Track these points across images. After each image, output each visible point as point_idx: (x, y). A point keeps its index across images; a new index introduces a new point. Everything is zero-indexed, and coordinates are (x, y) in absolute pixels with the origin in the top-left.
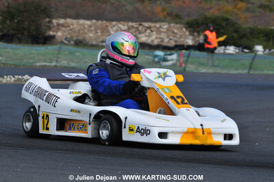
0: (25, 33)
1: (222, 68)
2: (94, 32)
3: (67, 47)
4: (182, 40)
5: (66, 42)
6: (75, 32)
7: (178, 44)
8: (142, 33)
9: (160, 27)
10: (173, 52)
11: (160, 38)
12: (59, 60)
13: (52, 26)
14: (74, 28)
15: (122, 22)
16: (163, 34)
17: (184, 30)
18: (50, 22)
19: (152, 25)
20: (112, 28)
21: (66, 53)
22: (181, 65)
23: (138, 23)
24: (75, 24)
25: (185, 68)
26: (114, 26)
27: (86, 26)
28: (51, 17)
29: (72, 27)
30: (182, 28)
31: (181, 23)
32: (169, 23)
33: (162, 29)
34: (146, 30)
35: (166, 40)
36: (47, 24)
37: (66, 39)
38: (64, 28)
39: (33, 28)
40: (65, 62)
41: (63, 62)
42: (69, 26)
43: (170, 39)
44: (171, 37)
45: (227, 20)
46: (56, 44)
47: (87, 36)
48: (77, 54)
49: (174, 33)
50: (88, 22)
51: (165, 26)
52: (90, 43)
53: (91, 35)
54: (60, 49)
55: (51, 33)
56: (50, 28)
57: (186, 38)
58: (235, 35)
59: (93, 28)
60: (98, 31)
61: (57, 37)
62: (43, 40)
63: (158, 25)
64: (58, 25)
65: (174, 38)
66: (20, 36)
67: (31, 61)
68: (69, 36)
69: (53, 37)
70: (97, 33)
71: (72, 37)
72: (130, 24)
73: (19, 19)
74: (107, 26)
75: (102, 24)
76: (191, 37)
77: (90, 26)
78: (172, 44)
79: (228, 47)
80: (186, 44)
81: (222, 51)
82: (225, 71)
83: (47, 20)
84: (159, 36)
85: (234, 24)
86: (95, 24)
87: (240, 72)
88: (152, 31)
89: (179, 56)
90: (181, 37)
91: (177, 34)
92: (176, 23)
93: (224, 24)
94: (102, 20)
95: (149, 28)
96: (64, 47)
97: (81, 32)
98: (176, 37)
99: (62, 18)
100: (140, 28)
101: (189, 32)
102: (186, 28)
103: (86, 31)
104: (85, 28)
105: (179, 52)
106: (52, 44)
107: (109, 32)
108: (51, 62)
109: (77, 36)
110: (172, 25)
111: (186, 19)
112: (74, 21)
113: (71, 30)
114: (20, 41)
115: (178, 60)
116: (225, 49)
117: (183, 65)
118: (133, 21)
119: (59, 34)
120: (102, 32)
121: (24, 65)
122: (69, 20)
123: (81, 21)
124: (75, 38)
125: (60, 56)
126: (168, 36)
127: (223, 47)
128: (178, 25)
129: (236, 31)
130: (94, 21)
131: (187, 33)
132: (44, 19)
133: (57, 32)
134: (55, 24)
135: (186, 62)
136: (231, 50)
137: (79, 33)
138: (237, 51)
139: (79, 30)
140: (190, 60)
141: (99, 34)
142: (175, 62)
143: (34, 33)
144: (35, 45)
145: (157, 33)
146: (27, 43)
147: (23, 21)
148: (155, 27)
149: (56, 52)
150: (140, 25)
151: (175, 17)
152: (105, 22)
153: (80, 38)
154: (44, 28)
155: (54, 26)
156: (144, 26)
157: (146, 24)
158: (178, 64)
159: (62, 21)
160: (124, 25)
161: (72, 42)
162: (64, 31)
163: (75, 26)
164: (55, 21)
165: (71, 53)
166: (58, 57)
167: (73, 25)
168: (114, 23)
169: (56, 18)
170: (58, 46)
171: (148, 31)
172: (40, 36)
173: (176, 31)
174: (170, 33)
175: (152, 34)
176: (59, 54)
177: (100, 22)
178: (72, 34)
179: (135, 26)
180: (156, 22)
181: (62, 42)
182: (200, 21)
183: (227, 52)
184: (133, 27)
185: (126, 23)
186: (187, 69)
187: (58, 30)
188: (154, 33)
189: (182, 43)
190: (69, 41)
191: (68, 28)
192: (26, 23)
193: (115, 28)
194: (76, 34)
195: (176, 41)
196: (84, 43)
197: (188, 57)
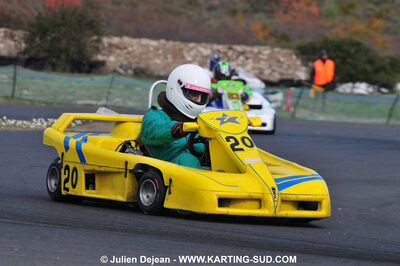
0: (63, 57)
1: (349, 114)
2: (162, 57)
3: (122, 78)
4: (291, 71)
5: (121, 71)
6: (135, 57)
7: (285, 77)
8: (233, 60)
9: (260, 53)
10: (276, 89)
11: (259, 69)
12: (111, 96)
13: (101, 47)
14: (132, 52)
15: (203, 44)
16: (262, 63)
17: (294, 57)
18: (99, 41)
19: (248, 49)
20: (188, 51)
21: (121, 86)
22: (288, 109)
23: (227, 46)
24: (135, 45)
25: (294, 114)
26: (191, 49)
27: (151, 49)
28: (100, 33)
29: (130, 49)
30: (291, 55)
31: (289, 48)
32: (272, 47)
33: (261, 56)
34: (238, 57)
35: (267, 72)
36: (93, 44)
37: (121, 67)
38: (118, 51)
39: (73, 49)
40: (119, 100)
41: (116, 100)
42: (126, 48)
43: (274, 71)
44: (274, 68)
45: (358, 44)
46: (107, 73)
47: (151, 62)
48: (138, 89)
49: (279, 61)
50: (154, 43)
51: (266, 51)
52: (156, 73)
53: (158, 61)
54: (112, 81)
55: (100, 57)
56: (97, 50)
57: (296, 69)
58: (369, 68)
59: (160, 52)
60: (169, 56)
61: (108, 64)
62: (87, 68)
63: (256, 49)
64: (111, 45)
65: (279, 70)
66: (54, 60)
67: (70, 98)
68: (125, 63)
69: (103, 63)
70: (167, 58)
71: (130, 63)
72: (215, 47)
73: (53, 35)
74: (181, 50)
75: (174, 46)
76: (304, 68)
77: (157, 49)
78: (276, 77)
79: (357, 84)
80: (296, 79)
81: (348, 90)
82: (352, 120)
83: (95, 38)
84: (256, 65)
85: (367, 51)
86: (164, 45)
87: (374, 121)
88: (247, 59)
89: (286, 95)
90: (289, 67)
91: (282, 63)
92: (283, 47)
93: (352, 51)
94: (174, 40)
95: (243, 53)
96: (118, 79)
97: (144, 57)
98: (281, 67)
99: (116, 35)
100: (230, 53)
101: (302, 60)
102: (297, 55)
103: (151, 55)
104: (149, 51)
105: (286, 90)
106: (100, 73)
107: (183, 57)
108: (99, 100)
109: (138, 63)
110: (276, 50)
111: (298, 42)
112: (135, 41)
113: (129, 53)
114: (54, 68)
115: (284, 102)
116: (354, 87)
117: (292, 109)
118: (219, 43)
119: (112, 59)
120: (175, 57)
121: (59, 104)
122: (126, 40)
123: (145, 41)
124: (134, 66)
125: (112, 91)
126: (270, 66)
127: (350, 85)
128: (286, 51)
129: (370, 62)
130: (163, 41)
131: (299, 63)
132: (91, 36)
133: (108, 56)
134: (106, 45)
135: (296, 105)
136: (362, 88)
137: (140, 58)
138: (371, 90)
139: (141, 54)
140: (301, 102)
141: (170, 60)
142: (279, 104)
143: (75, 56)
144: (77, 75)
145: (254, 61)
146: (64, 70)
147: (59, 40)
148: (251, 52)
149: (108, 85)
150: (230, 48)
151: (281, 39)
152: (178, 43)
153: (142, 65)
154: (89, 49)
155: (104, 48)
156: (235, 51)
157: (239, 48)
158: (284, 107)
159: (116, 40)
160: (206, 48)
161: (130, 72)
162: (119, 55)
163: (135, 48)
164: (106, 40)
165: (128, 87)
166: (109, 93)
167: (132, 46)
168: (192, 45)
169: (107, 35)
170: (110, 76)
171: (242, 58)
172: (84, 62)
173: (282, 59)
174: (273, 62)
175: (246, 62)
176: (110, 88)
177: (171, 43)
178: (131, 60)
179: (222, 50)
180: (253, 44)
181: (115, 71)
182: (317, 46)
183: (357, 91)
184: (219, 51)
185: (209, 46)
186: (298, 115)
187: (111, 53)
188: (250, 61)
189: (289, 77)
190: (126, 70)
191: (125, 51)
192: (64, 42)
193: (193, 53)
194: (136, 60)
195: (281, 74)
196: (148, 72)
197: (299, 97)
